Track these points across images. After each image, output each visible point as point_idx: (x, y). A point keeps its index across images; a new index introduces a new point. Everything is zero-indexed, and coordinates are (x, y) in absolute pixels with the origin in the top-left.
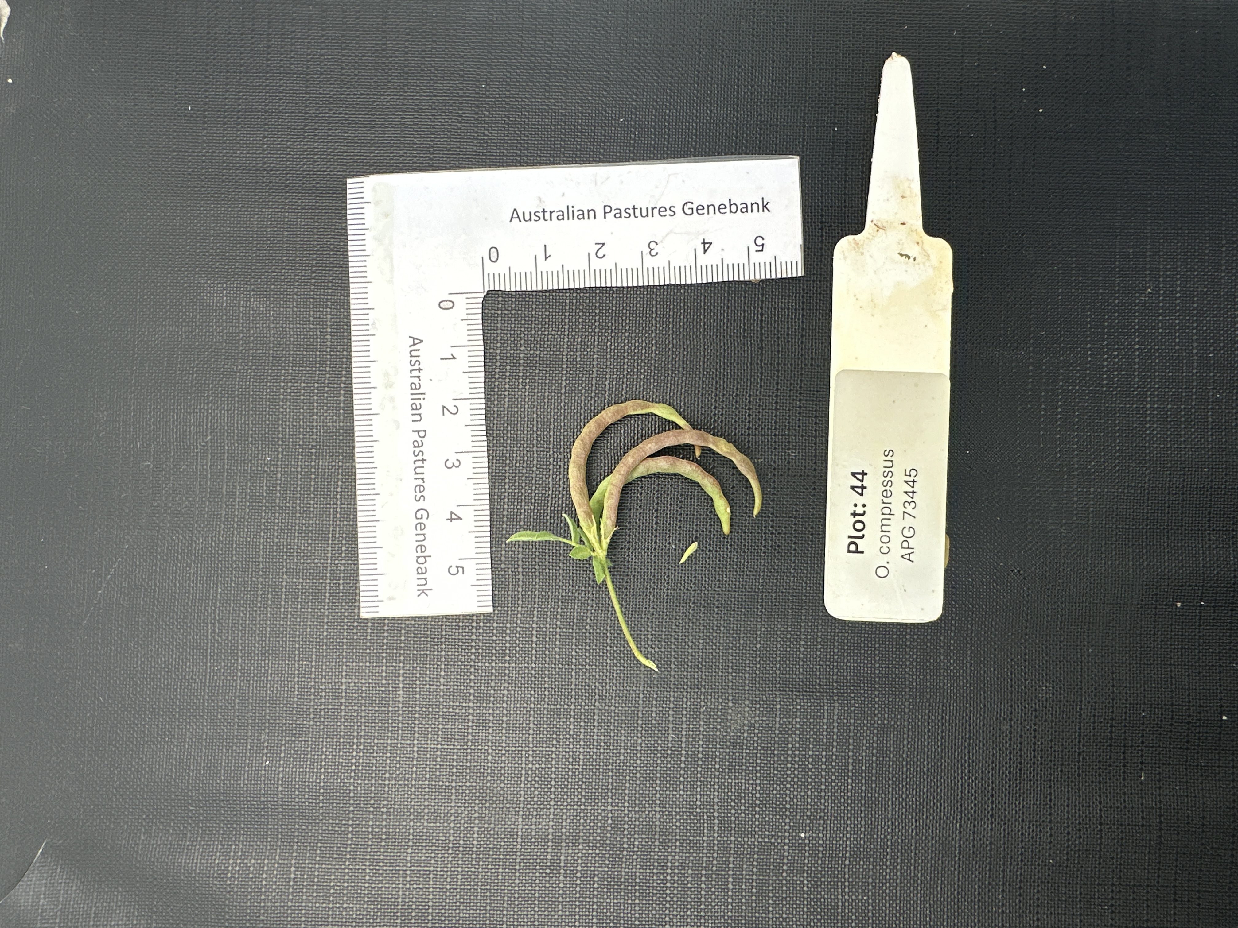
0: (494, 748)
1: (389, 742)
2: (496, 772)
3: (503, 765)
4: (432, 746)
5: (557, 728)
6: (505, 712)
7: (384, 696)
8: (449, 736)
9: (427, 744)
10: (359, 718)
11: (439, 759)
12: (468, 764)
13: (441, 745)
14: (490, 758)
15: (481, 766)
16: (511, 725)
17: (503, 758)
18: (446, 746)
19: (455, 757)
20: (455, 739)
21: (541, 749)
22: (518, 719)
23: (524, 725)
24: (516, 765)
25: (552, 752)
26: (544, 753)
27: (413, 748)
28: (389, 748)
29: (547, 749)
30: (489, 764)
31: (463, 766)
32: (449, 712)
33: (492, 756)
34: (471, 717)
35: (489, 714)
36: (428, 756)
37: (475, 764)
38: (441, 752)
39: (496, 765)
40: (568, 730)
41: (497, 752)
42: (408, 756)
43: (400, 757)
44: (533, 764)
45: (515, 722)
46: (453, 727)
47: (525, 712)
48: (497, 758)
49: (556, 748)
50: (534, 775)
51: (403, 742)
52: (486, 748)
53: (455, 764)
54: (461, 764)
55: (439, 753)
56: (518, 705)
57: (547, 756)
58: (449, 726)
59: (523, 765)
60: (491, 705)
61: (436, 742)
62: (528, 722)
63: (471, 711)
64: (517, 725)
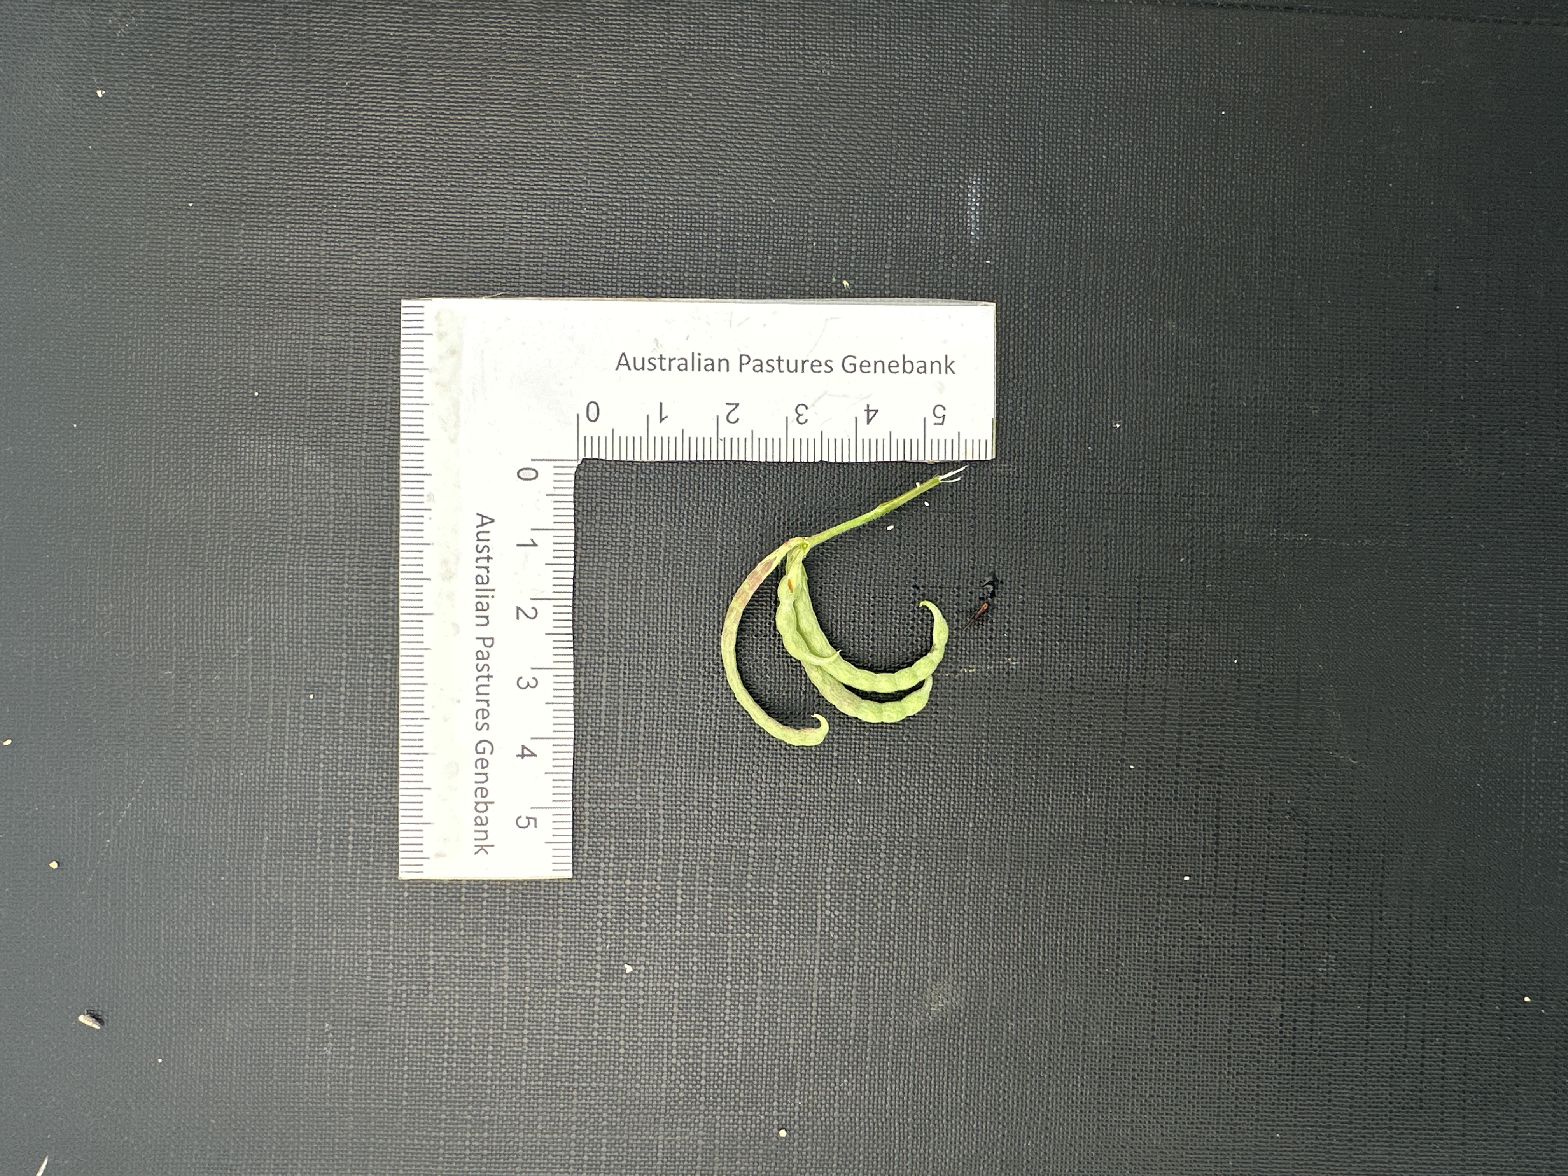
0: (627, 1038)
1: (491, 1031)
2: (630, 1069)
3: (639, 1060)
4: (547, 1037)
5: (708, 1013)
6: (641, 993)
7: (484, 973)
8: (570, 1025)
9: (540, 1034)
10: (452, 1001)
11: (556, 1054)
12: (594, 1059)
13: (559, 1035)
14: (622, 1051)
15: (610, 1061)
16: (649, 1010)
17: (639, 1052)
18: (565, 1037)
19: (577, 1050)
20: (576, 1027)
21: (688, 1039)
22: (658, 1001)
23: (667, 1009)
24: (656, 1060)
25: (702, 1043)
26: (692, 1044)
27: (522, 1039)
28: (491, 1040)
29: (696, 1040)
30: (622, 1059)
31: (587, 1062)
32: (569, 994)
33: (625, 1049)
34: (597, 1000)
35: (621, 995)
36: (542, 1049)
37: (603, 1059)
38: (559, 1044)
39: (630, 1060)
40: (722, 1015)
41: (631, 1043)
42: (516, 1049)
43: (506, 1051)
44: (677, 1059)
45: (654, 1005)
46: (574, 1012)
47: (667, 993)
48: (631, 1052)
49: (707, 1038)
50: (679, 1073)
51: (508, 1031)
52: (617, 1039)
53: (577, 1059)
54: (585, 1059)
55: (556, 1045)
56: (658, 985)
57: (696, 1049)
58: (569, 1012)
59: (665, 1061)
60: (623, 984)
61: (552, 1032)
62: (671, 1006)
63: (598, 992)
64: (658, 1010)
